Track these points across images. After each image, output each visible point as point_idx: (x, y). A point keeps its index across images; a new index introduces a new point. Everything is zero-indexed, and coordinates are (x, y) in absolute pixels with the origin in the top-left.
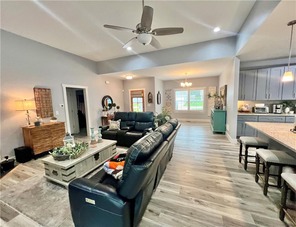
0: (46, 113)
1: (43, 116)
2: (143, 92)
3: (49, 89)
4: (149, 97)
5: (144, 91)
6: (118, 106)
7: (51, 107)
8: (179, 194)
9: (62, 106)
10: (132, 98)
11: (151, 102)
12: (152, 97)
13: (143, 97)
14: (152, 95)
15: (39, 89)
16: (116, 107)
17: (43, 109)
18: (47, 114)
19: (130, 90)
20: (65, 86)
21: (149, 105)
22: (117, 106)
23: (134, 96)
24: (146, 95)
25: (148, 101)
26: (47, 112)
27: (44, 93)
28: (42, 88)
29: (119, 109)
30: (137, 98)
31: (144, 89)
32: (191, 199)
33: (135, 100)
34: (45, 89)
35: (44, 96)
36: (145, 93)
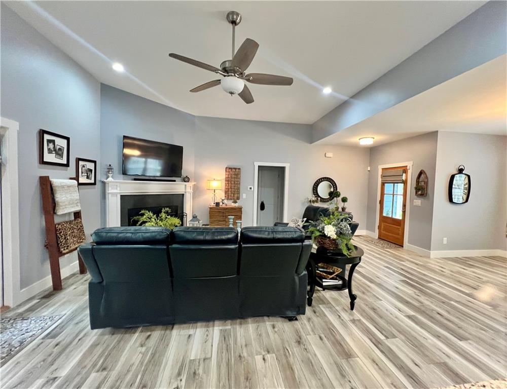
0: (232, 195)
1: (230, 198)
2: (405, 170)
3: (239, 169)
4: (418, 182)
5: (408, 168)
6: (344, 198)
7: (239, 189)
8: (188, 360)
9: (251, 188)
10: (383, 184)
11: (422, 195)
12: (426, 183)
13: (405, 182)
14: (427, 177)
15: (230, 168)
16: (340, 199)
17: (230, 190)
18: (234, 196)
19: (380, 167)
20: (257, 164)
21: (418, 202)
22: (341, 196)
23: (388, 179)
24: (411, 177)
25: (416, 193)
26: (234, 194)
27: (234, 173)
28: (232, 167)
29: (346, 203)
30: (392, 184)
31: (409, 164)
32: (181, 380)
33: (388, 188)
34: (235, 169)
35: (233, 176)
36: (410, 172)
